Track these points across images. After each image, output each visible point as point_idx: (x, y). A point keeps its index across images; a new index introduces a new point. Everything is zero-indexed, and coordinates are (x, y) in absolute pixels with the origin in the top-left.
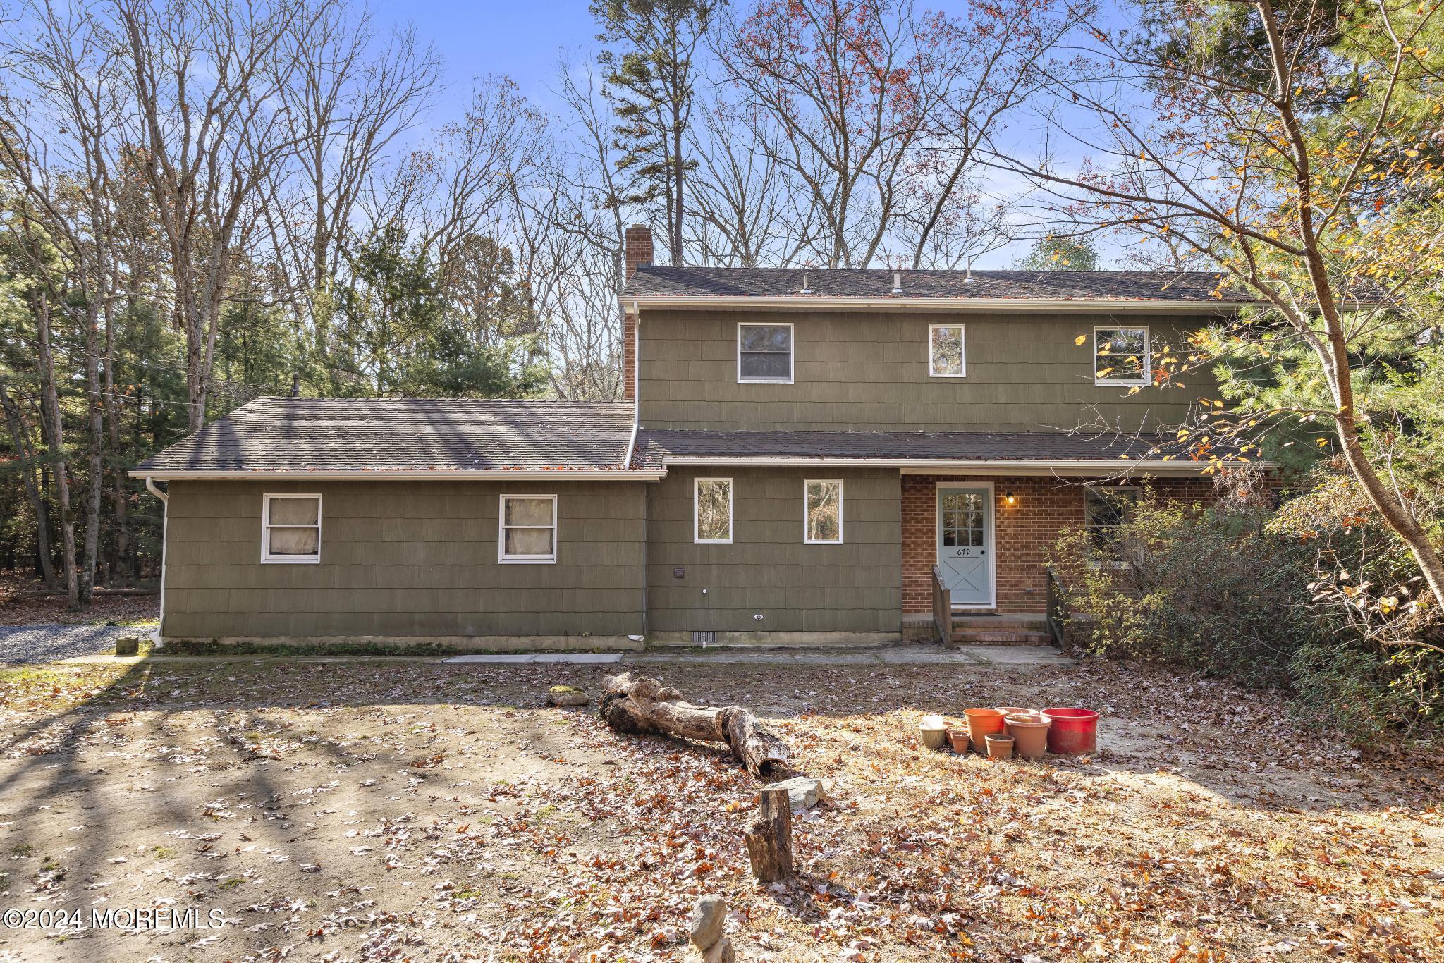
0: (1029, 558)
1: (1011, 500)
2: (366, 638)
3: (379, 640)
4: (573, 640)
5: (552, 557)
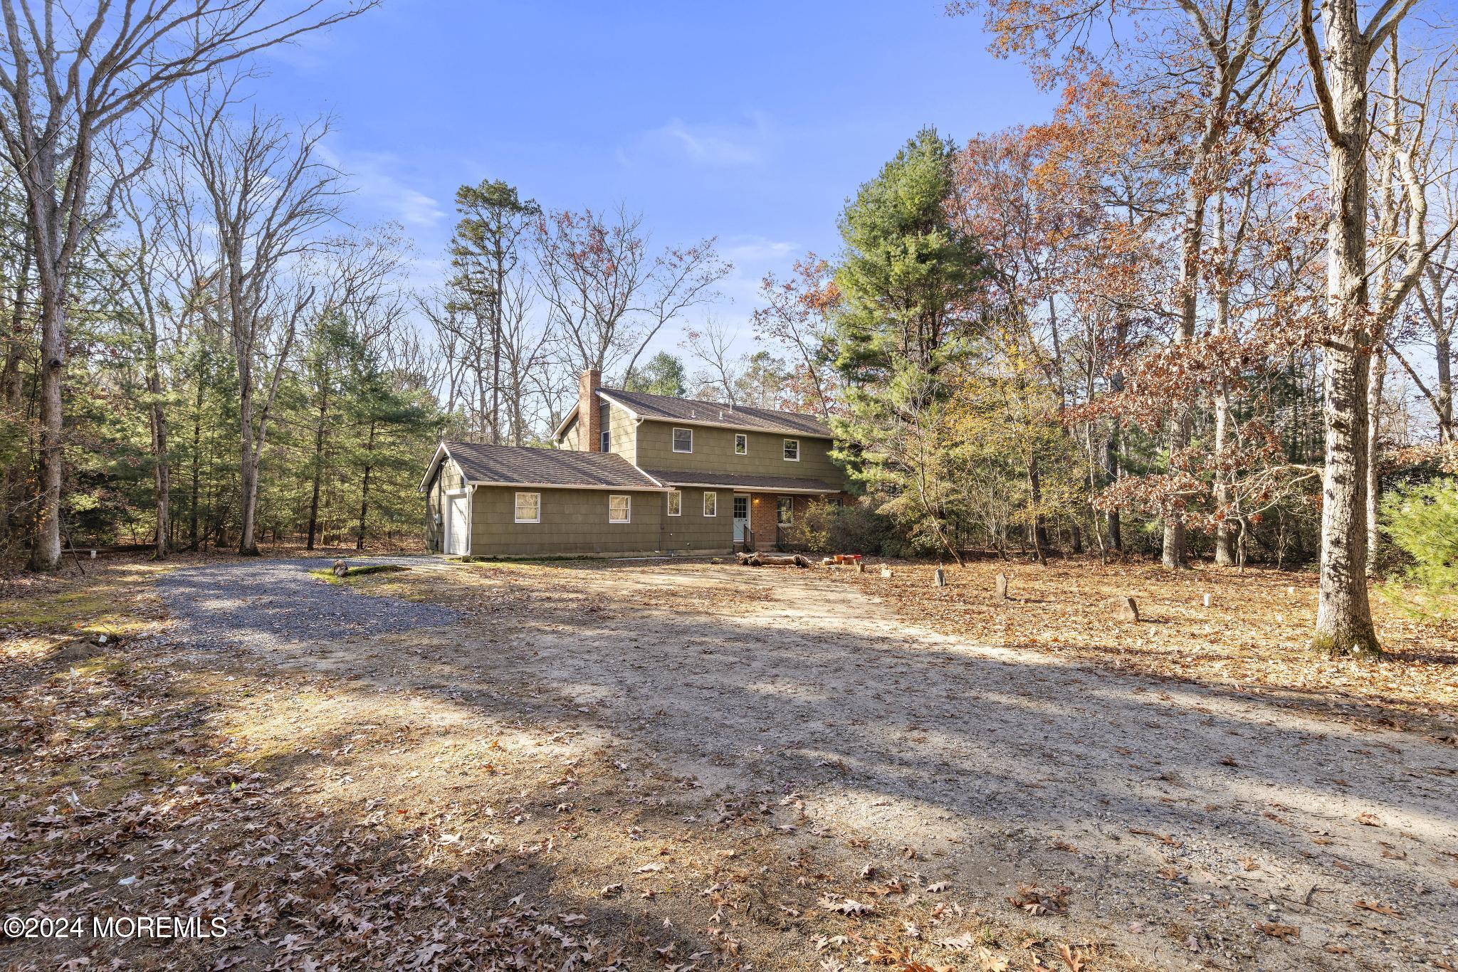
0: (761, 523)
1: (757, 501)
2: (558, 555)
3: (563, 555)
4: (636, 554)
5: (628, 521)
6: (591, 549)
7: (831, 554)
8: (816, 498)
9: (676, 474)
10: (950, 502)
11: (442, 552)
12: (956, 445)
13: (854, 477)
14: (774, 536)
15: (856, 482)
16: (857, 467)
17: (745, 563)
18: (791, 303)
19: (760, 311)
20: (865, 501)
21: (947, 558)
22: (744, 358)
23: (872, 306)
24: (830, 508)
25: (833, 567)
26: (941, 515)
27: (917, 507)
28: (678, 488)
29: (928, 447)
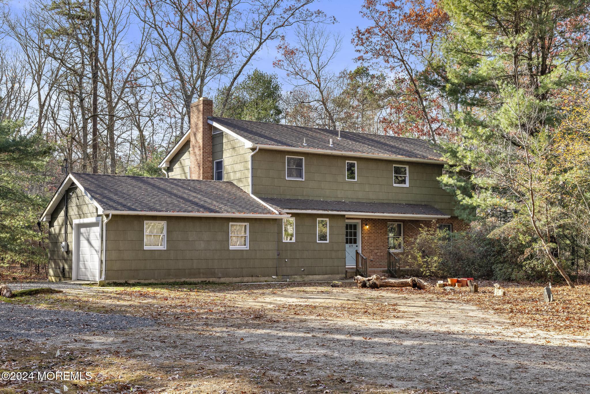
0: (372, 248)
1: (367, 227)
2: (183, 280)
3: (188, 280)
4: (254, 279)
5: (247, 247)
6: (214, 275)
7: (444, 278)
8: (427, 223)
9: (290, 201)
10: (560, 226)
11: (70, 279)
12: (565, 171)
13: (464, 202)
14: (385, 262)
15: (465, 207)
16: (467, 191)
17: (364, 285)
18: (395, 22)
19: (363, 31)
20: (476, 226)
21: (558, 280)
22: (343, 75)
23: (480, 30)
24: (440, 233)
25: (448, 288)
26: (552, 239)
27: (528, 232)
28: (293, 215)
29: (538, 173)
